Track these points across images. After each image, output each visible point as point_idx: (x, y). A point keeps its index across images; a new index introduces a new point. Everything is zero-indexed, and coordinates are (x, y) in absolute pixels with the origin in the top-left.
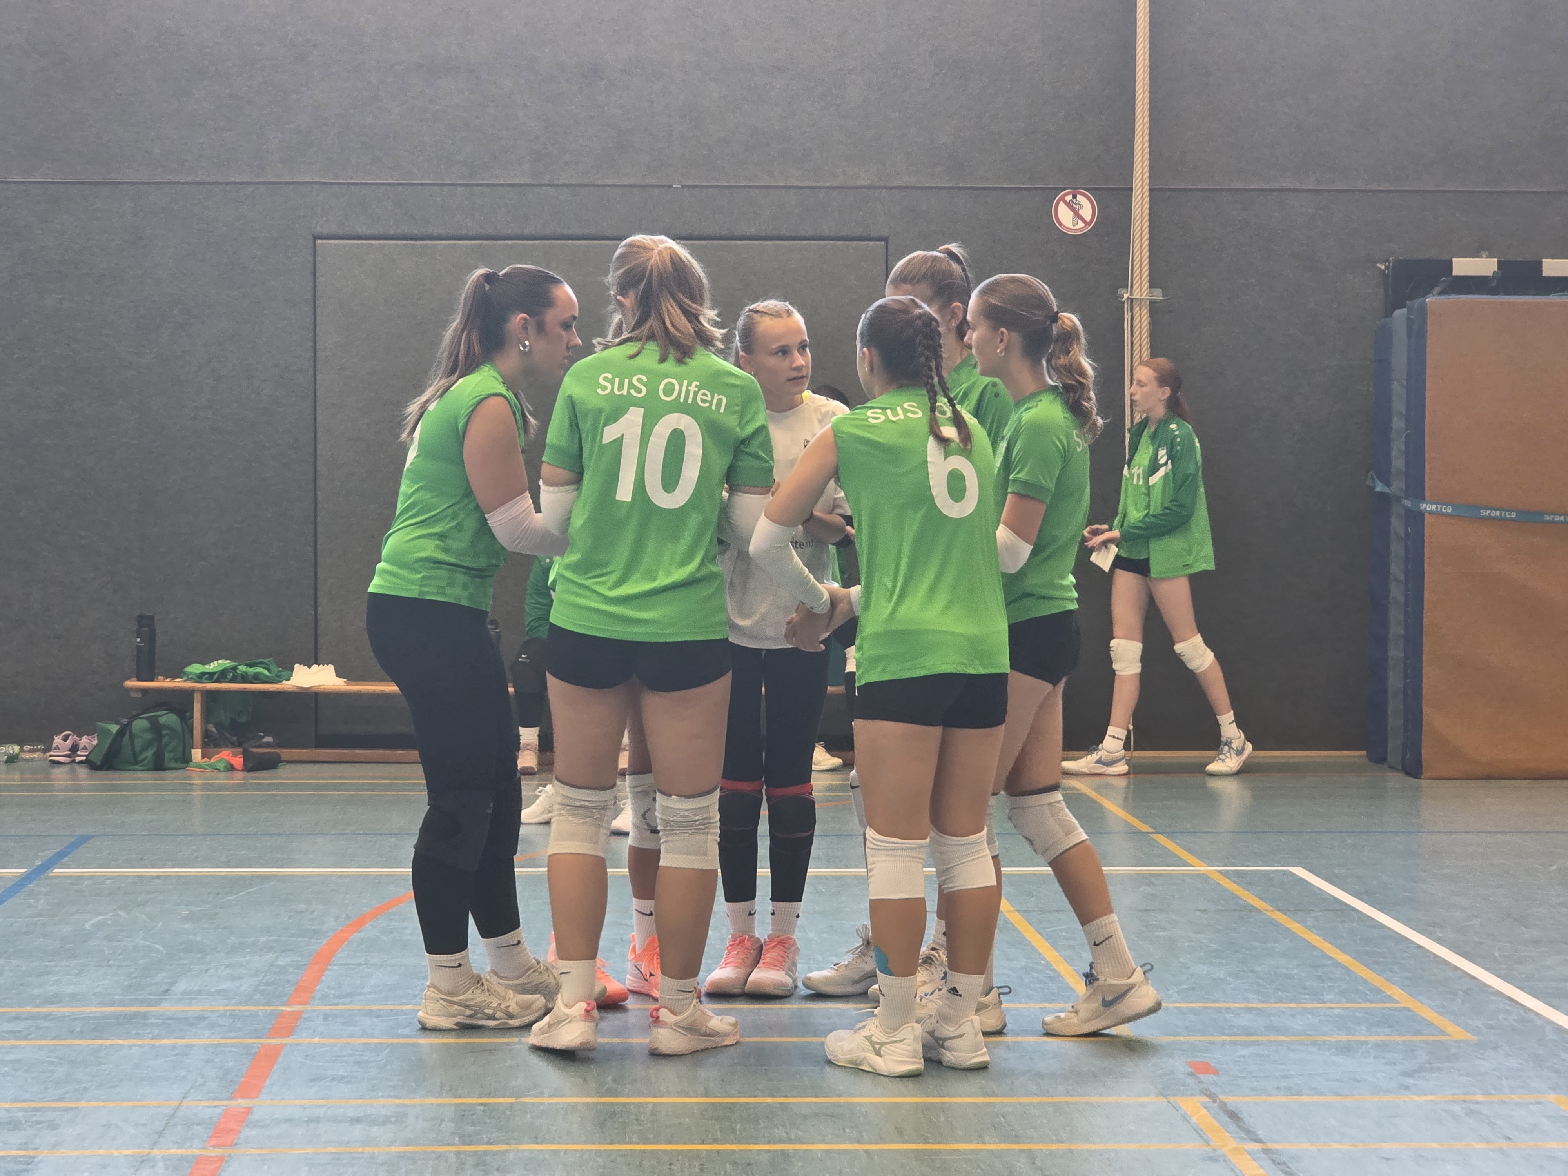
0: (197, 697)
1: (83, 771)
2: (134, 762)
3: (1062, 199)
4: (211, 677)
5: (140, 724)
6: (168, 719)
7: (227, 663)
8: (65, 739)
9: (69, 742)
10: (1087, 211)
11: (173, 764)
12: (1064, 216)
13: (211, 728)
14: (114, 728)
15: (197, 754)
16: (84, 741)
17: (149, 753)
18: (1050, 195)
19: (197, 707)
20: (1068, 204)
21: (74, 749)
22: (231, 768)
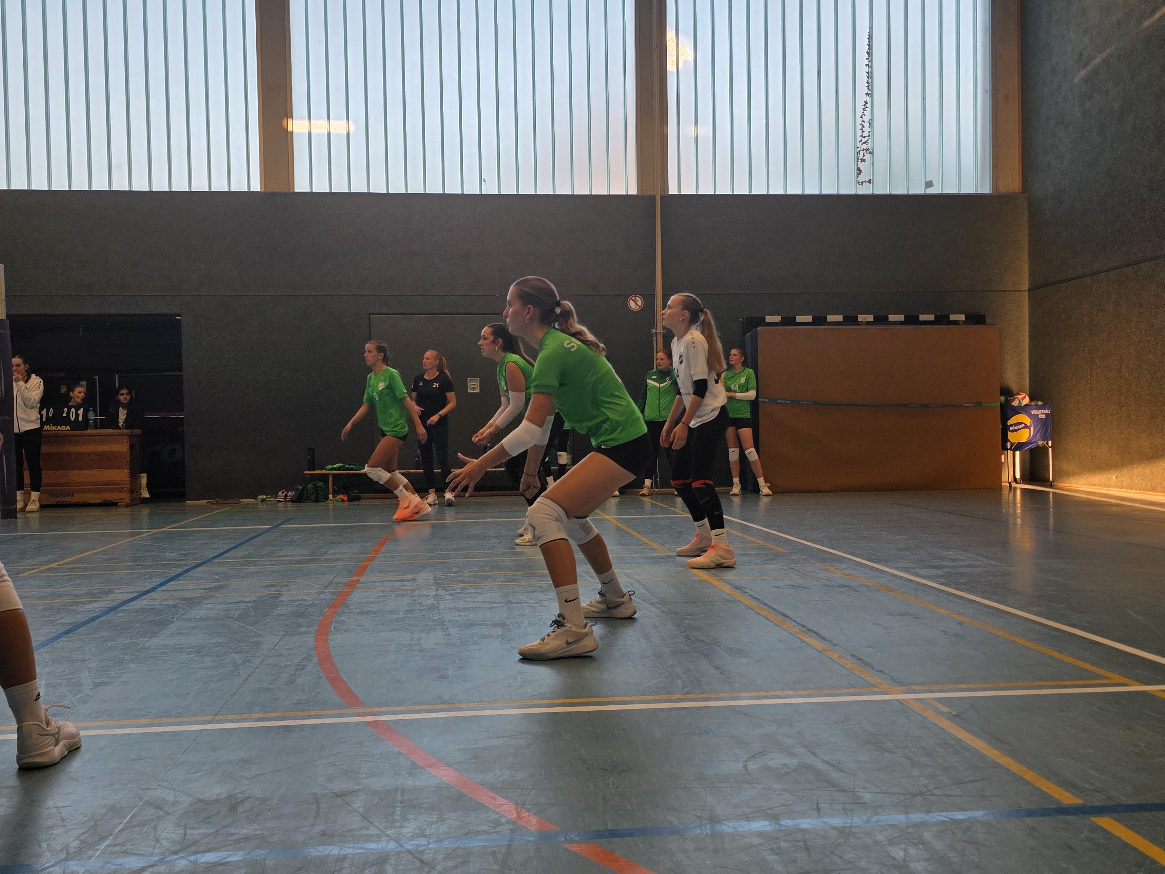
0: (331, 476)
1: (289, 504)
2: (308, 499)
3: (631, 298)
4: (335, 469)
5: (310, 486)
6: (320, 484)
7: (341, 464)
8: (283, 493)
11: (321, 500)
12: (632, 304)
13: (335, 487)
14: (301, 488)
15: (331, 496)
16: (290, 493)
17: (313, 496)
18: (627, 297)
19: (330, 480)
20: (633, 300)
21: (286, 496)
22: (343, 501)
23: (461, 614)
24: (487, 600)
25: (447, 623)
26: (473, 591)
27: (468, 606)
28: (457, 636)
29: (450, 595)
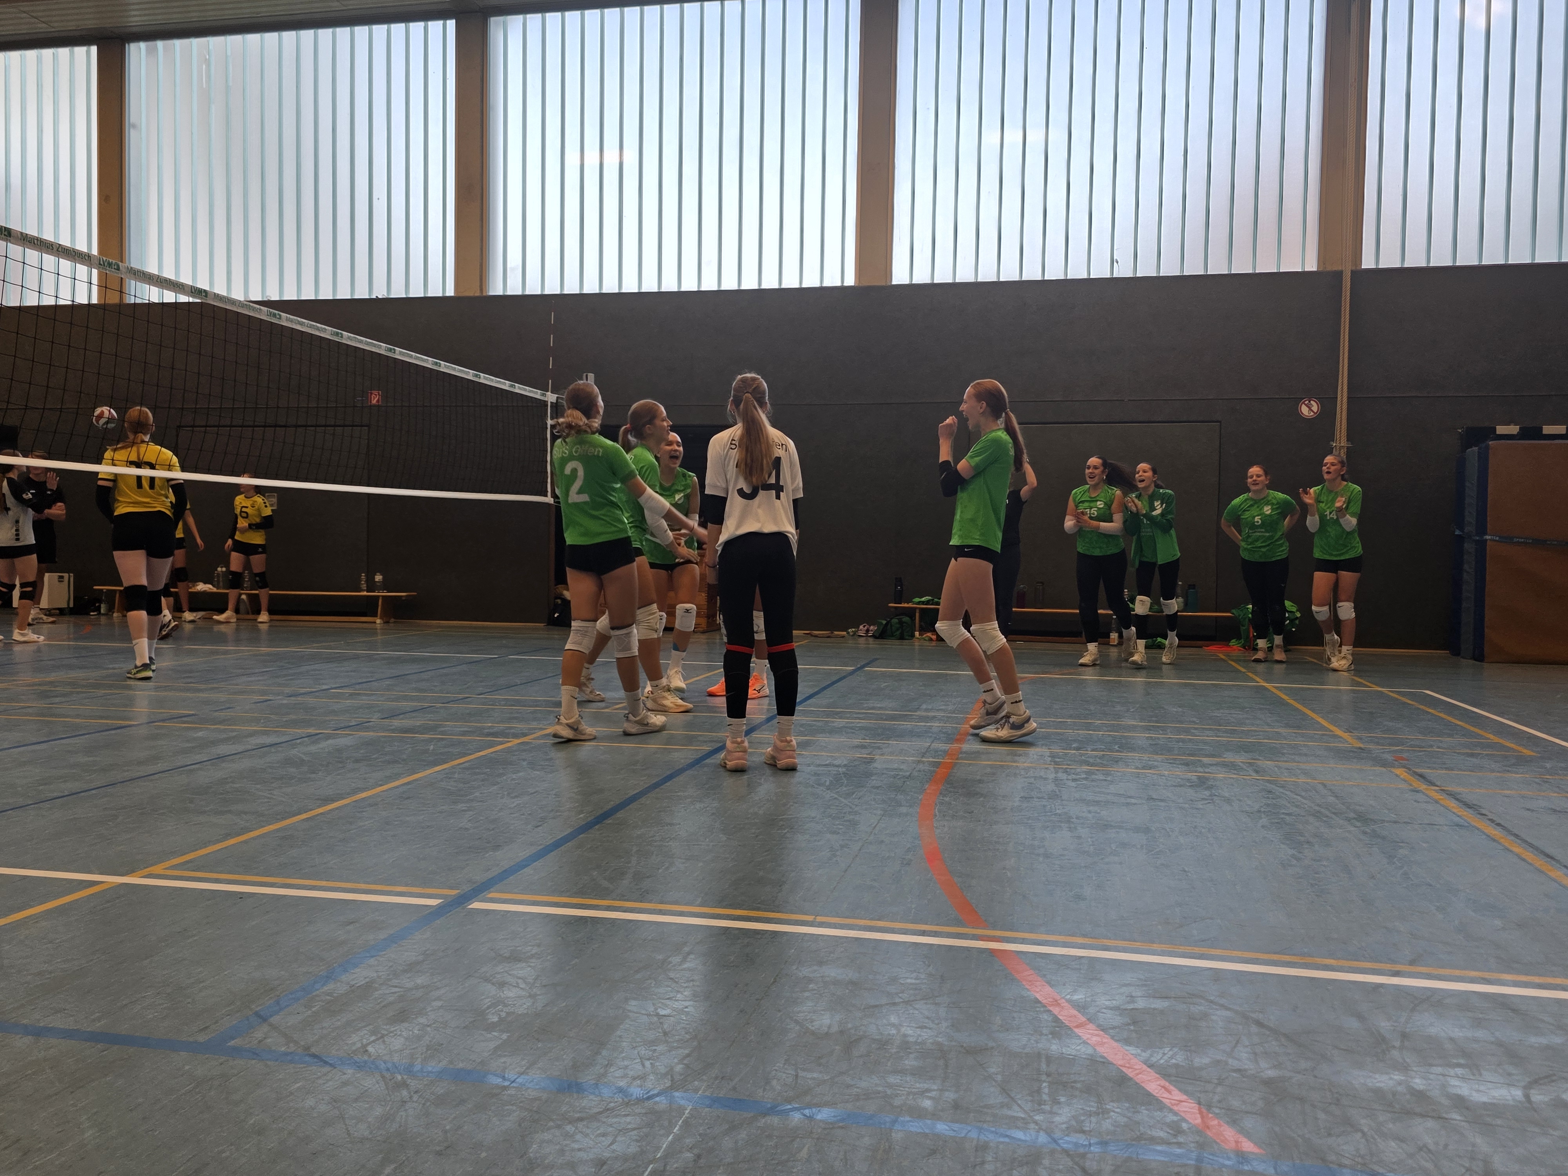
0: (918, 611)
1: (871, 640)
2: (892, 636)
3: (1304, 403)
4: (923, 603)
5: (895, 621)
6: (906, 619)
7: (930, 598)
8: (864, 626)
9: (866, 628)
10: (1315, 408)
11: (907, 637)
12: (1305, 410)
13: (922, 623)
14: (884, 622)
15: (917, 634)
16: (872, 627)
17: (898, 633)
18: (1298, 401)
19: (917, 615)
20: (1306, 405)
21: (868, 631)
23: (1091, 808)
24: (1121, 792)
25: (1074, 820)
26: (1102, 777)
27: (1097, 799)
28: (1089, 840)
29: (1074, 780)
